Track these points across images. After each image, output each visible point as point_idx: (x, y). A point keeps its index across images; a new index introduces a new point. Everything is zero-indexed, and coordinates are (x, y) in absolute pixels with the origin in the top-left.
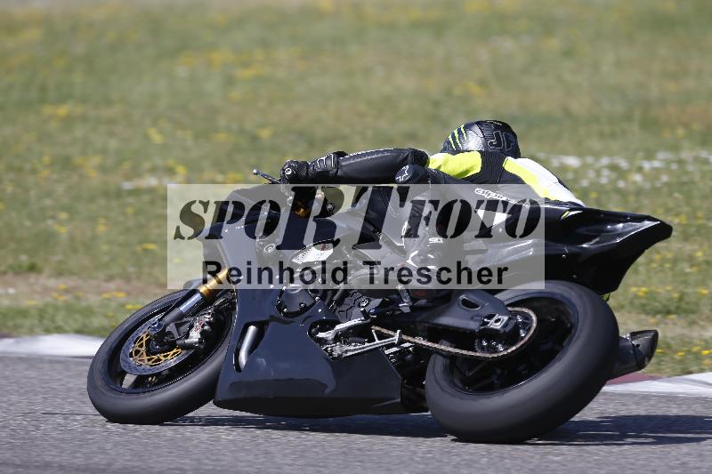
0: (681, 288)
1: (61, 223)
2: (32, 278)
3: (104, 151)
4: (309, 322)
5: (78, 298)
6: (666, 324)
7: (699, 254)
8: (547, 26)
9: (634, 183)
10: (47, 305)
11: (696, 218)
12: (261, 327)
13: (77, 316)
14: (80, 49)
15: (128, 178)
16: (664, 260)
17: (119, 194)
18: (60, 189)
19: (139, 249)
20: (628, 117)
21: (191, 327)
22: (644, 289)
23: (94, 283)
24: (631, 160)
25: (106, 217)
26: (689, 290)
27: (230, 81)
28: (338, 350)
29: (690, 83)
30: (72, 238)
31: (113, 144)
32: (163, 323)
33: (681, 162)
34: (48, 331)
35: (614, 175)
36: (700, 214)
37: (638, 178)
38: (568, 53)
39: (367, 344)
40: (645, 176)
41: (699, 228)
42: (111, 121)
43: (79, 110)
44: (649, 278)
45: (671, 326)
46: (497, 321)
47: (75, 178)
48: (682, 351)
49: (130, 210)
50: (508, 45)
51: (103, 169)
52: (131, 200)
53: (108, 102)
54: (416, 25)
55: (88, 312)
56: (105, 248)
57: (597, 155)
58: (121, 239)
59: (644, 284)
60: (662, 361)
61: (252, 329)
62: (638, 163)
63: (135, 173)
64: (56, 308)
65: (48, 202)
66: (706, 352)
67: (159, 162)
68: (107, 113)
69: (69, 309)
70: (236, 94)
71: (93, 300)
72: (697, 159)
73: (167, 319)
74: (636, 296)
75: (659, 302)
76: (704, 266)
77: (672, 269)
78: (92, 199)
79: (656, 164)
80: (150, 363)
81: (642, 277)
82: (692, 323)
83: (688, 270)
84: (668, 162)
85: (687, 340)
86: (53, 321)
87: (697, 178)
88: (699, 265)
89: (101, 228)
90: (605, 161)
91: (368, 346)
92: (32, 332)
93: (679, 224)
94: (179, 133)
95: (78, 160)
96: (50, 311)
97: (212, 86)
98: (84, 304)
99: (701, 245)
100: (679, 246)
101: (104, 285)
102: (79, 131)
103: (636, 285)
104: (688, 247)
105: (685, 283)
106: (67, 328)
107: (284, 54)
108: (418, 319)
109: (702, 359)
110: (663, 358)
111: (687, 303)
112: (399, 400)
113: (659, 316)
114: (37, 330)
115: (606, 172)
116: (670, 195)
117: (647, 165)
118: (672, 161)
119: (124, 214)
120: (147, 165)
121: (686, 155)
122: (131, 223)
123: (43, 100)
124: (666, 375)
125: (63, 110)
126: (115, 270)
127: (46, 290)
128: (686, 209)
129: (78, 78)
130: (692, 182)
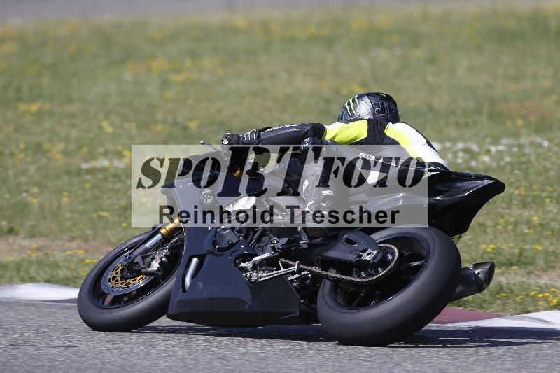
0: (521, 245)
1: (33, 195)
2: (11, 239)
3: (67, 139)
4: (235, 255)
5: (47, 254)
6: (509, 273)
7: (535, 218)
8: (414, 39)
9: (484, 162)
10: (22, 260)
11: (532, 190)
12: (201, 258)
13: (47, 269)
14: (48, 58)
15: (86, 160)
16: (507, 223)
17: (79, 172)
18: (33, 169)
19: (95, 215)
20: (478, 111)
21: (153, 259)
22: (491, 246)
23: (60, 242)
24: (480, 144)
25: (69, 191)
26: (528, 247)
27: (165, 84)
28: (254, 276)
29: (528, 84)
30: (42, 208)
31: (74, 133)
32: (132, 256)
33: (519, 146)
34: (23, 281)
35: (467, 156)
36: (535, 187)
37: (486, 159)
38: (431, 61)
39: (275, 272)
40: (492, 157)
41: (535, 197)
42: (73, 116)
43: (47, 107)
44: (496, 237)
45: (513, 275)
46: (368, 254)
47: (44, 161)
48: (521, 295)
49: (87, 186)
50: (384, 54)
51: (65, 153)
52: (88, 177)
53: (70, 101)
54: (311, 39)
55: (56, 265)
56: (68, 215)
57: (455, 141)
58: (81, 207)
59: (492, 242)
60: (506, 303)
61: (195, 260)
62: (486, 147)
63: (92, 156)
64: (30, 263)
65: (23, 179)
66: (540, 295)
67: (110, 147)
68: (69, 109)
69: (40, 263)
70: (170, 94)
71: (59, 256)
72: (532, 143)
73: (136, 253)
74: (485, 251)
75: (504, 257)
76: (539, 229)
77: (514, 231)
78: (58, 177)
79: (501, 148)
80: (123, 286)
81: (490, 236)
82: (529, 273)
83: (526, 231)
84: (510, 147)
85: (526, 286)
86: (27, 272)
87: (533, 159)
88: (535, 227)
89: (65, 200)
90: (460, 145)
91: (276, 273)
92: (11, 282)
93: (519, 195)
94: (126, 125)
95: (47, 146)
96: (25, 265)
97: (152, 88)
98: (51, 259)
99: (536, 211)
100: (519, 212)
101: (68, 244)
102: (47, 124)
103: (485, 243)
104: (526, 213)
105: (523, 241)
106: (38, 278)
107: (207, 63)
108: (314, 253)
109: (538, 301)
110: (507, 301)
111: (526, 258)
112: (298, 314)
113: (503, 268)
114: (15, 280)
115: (461, 154)
116: (512, 172)
117: (493, 149)
118: (514, 146)
119: (84, 189)
120: (101, 150)
121: (524, 140)
122: (89, 195)
123: (19, 100)
124: (509, 314)
125: (34, 107)
126: (76, 233)
127: (22, 248)
128: (524, 183)
129: (46, 81)
130: (529, 162)
